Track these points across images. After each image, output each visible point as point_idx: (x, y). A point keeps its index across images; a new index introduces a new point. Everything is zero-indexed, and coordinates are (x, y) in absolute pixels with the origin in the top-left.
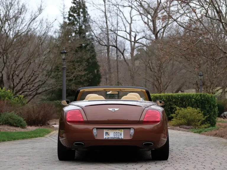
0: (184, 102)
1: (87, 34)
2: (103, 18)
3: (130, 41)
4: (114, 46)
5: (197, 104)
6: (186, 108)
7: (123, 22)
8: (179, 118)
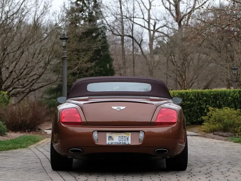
0: (218, 101)
1: (98, 21)
2: (117, 3)
3: (148, 29)
4: (129, 36)
5: (235, 104)
6: (222, 108)
7: (140, 8)
8: (213, 121)
